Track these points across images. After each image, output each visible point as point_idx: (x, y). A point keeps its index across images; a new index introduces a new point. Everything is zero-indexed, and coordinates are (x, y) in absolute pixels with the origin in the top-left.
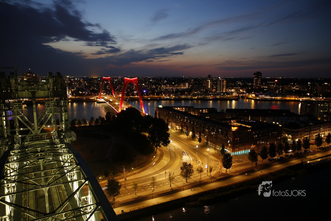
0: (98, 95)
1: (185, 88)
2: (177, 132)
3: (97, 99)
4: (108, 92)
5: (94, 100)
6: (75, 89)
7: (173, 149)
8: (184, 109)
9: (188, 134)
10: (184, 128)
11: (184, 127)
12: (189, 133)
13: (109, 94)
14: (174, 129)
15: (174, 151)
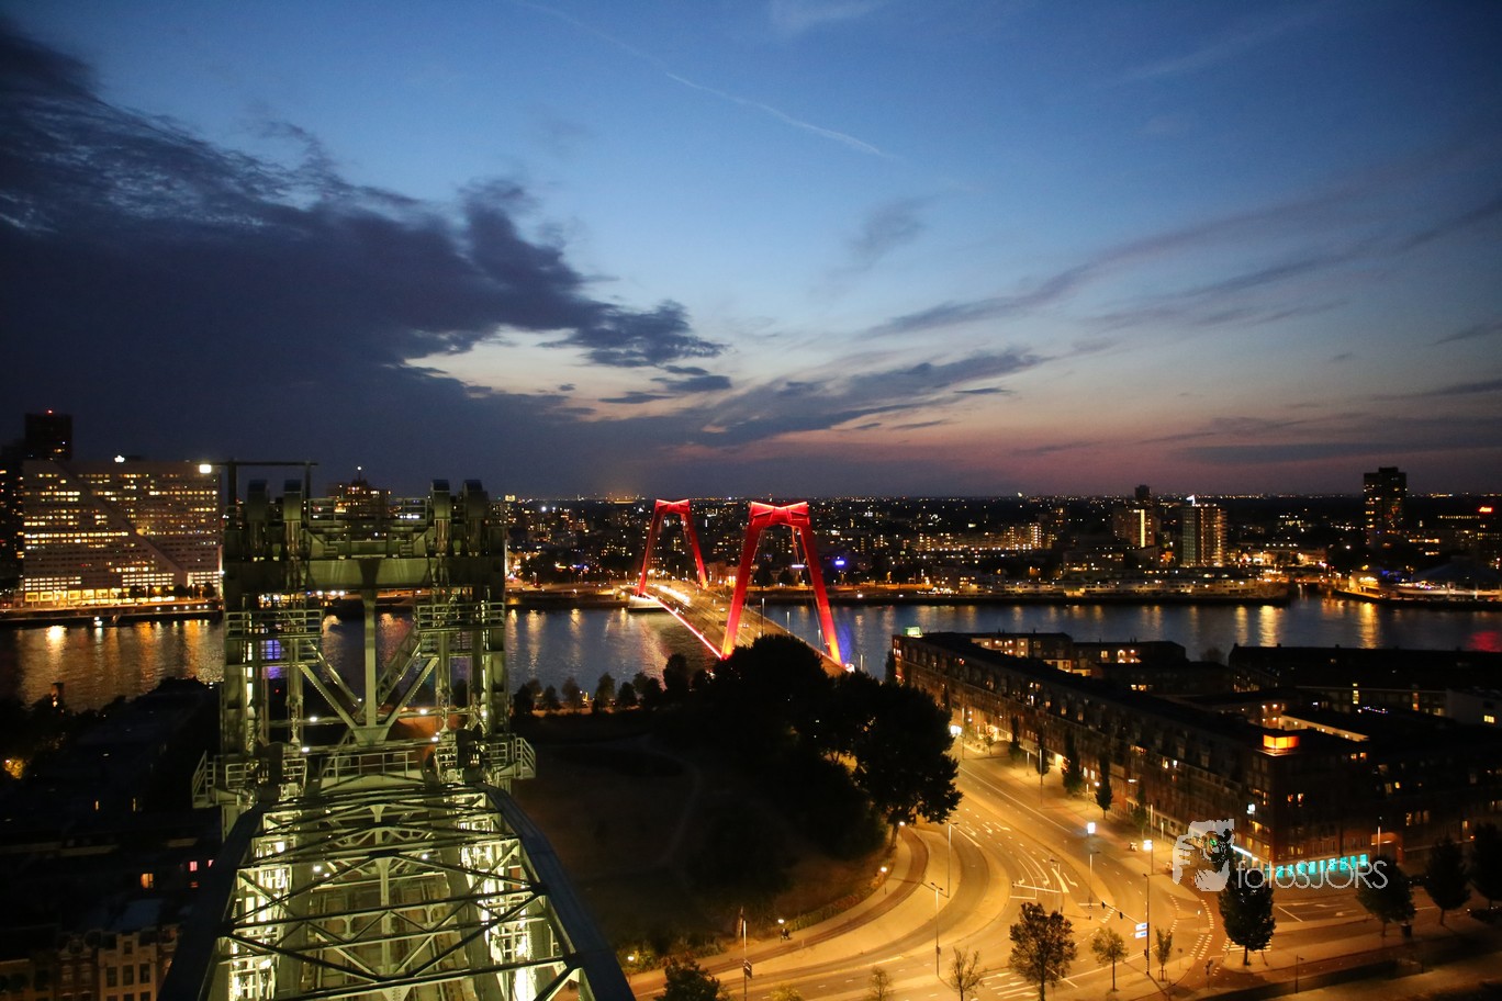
0: (632, 578)
1: (1027, 550)
2: (992, 757)
3: (628, 596)
4: (679, 567)
5: (618, 598)
6: (537, 551)
7: (974, 834)
8: (1022, 644)
9: (1043, 768)
10: (1025, 737)
11: (1026, 733)
12: (1049, 760)
13: (680, 576)
14: (977, 739)
15: (977, 845)
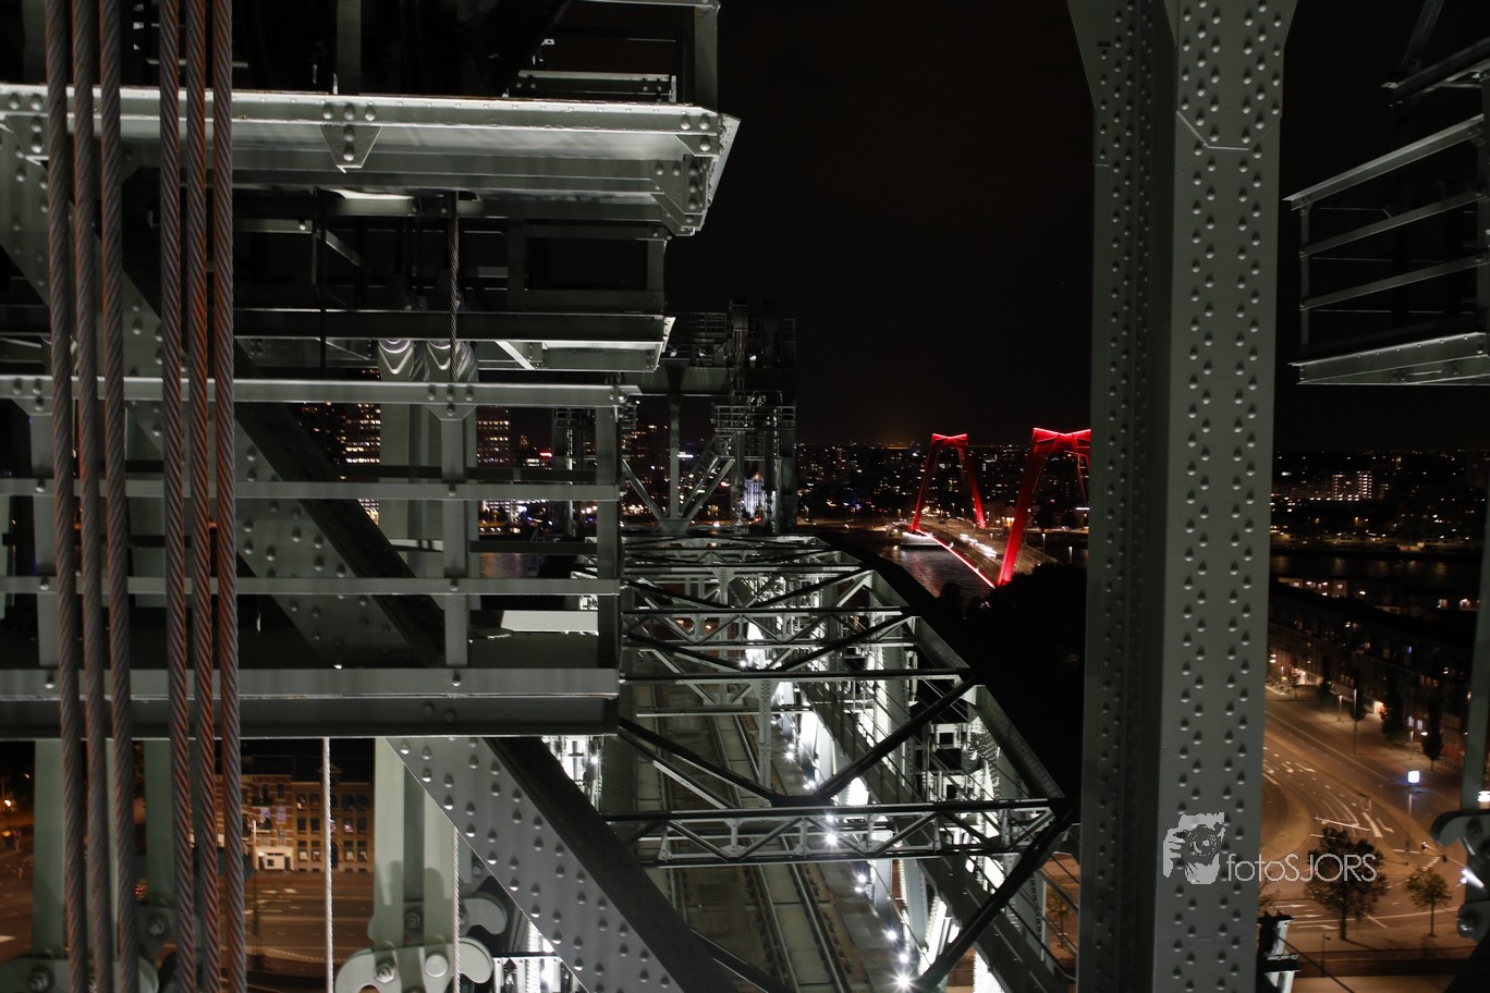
0: (906, 515)
1: (1353, 501)
3: (900, 533)
4: (956, 504)
5: (891, 535)
6: (808, 487)
9: (1358, 712)
10: (1338, 681)
11: (1339, 678)
12: (1367, 708)
15: (1275, 783)
